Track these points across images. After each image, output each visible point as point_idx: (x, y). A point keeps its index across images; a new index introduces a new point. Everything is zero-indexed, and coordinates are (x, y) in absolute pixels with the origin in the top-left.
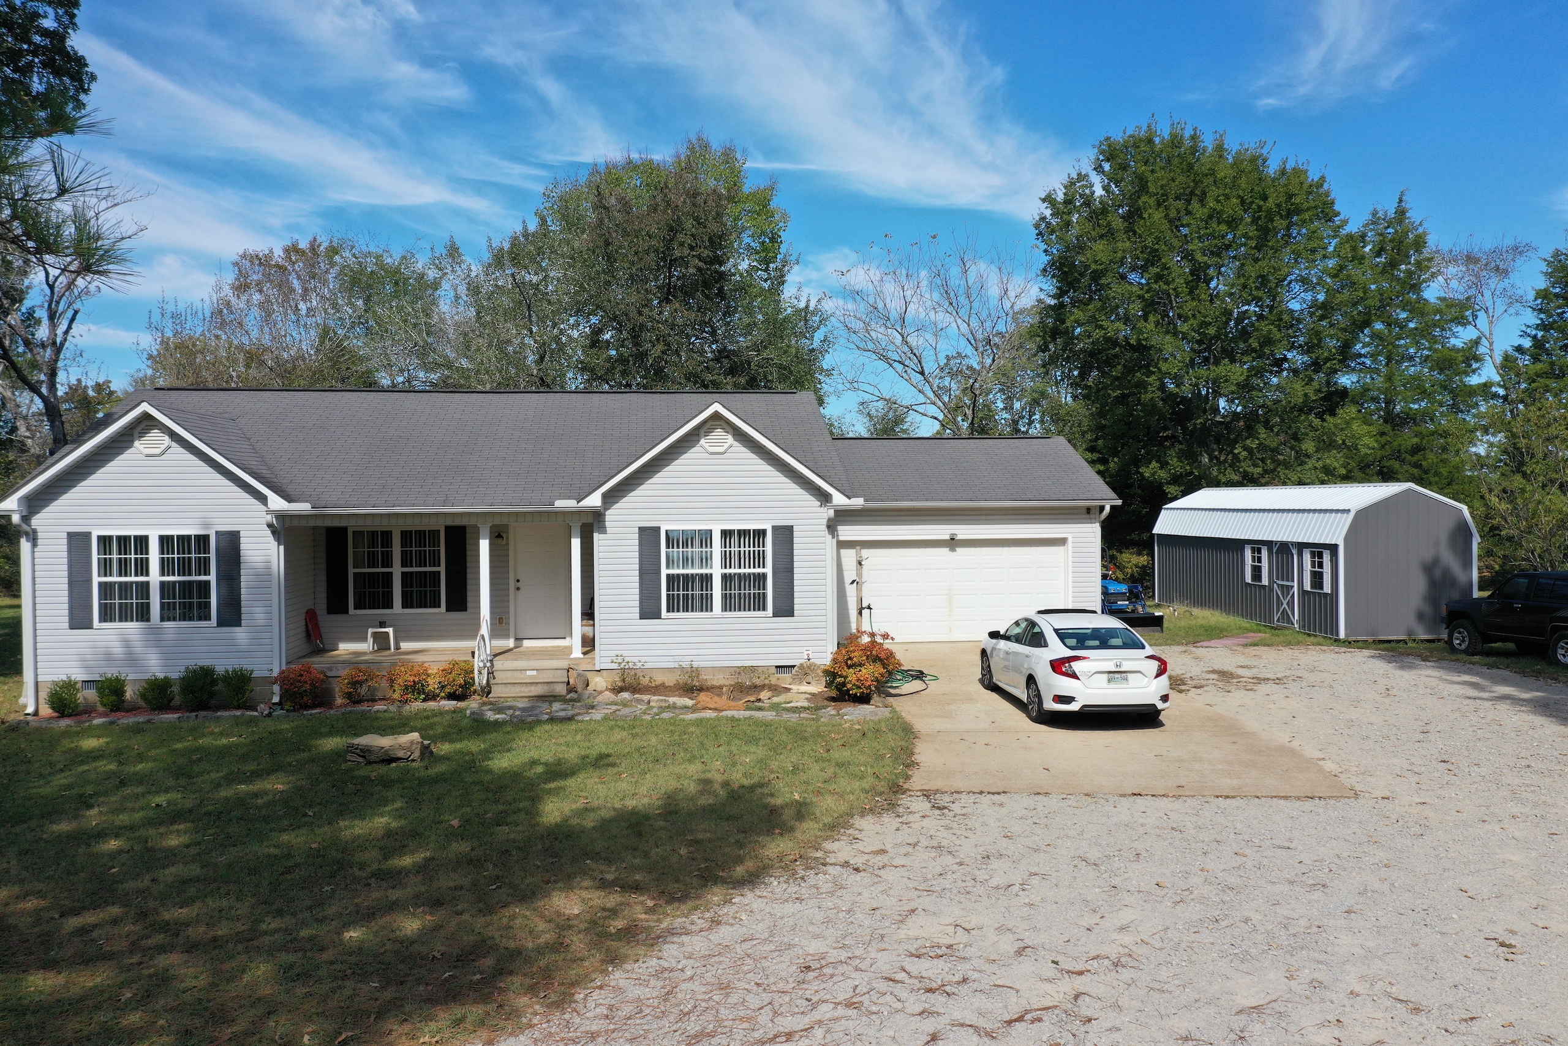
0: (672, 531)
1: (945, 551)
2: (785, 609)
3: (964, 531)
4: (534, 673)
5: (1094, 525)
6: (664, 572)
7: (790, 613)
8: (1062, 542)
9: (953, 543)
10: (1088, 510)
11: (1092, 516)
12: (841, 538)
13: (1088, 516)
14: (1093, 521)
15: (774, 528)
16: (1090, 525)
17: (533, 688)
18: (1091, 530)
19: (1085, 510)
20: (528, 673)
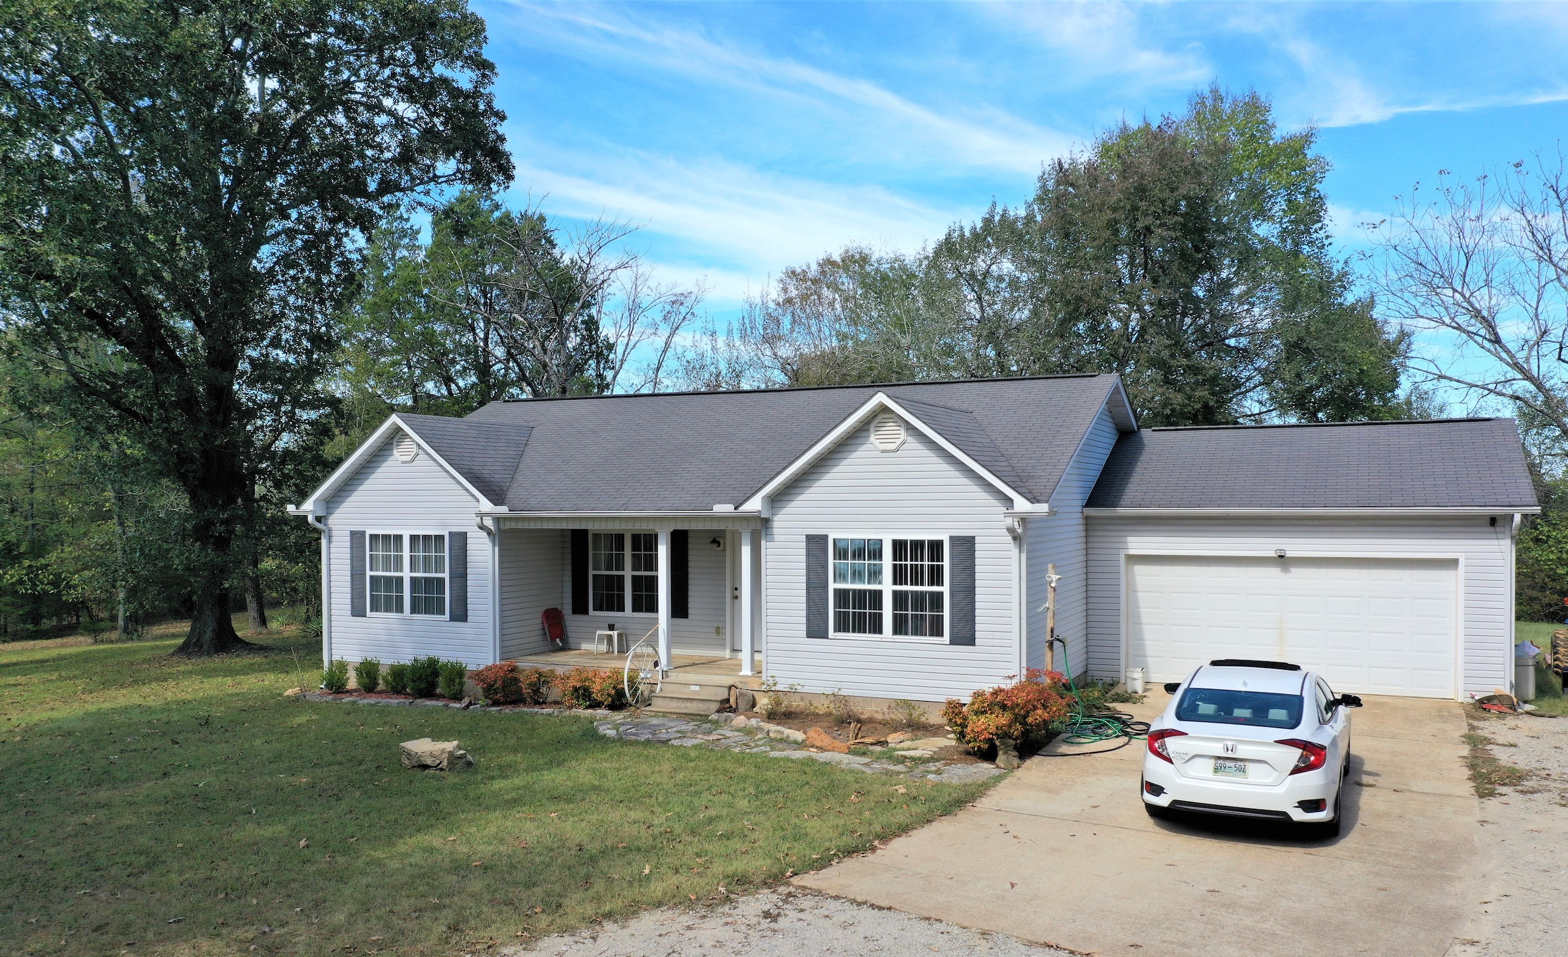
0: (840, 540)
1: (1274, 571)
2: (965, 636)
3: (1297, 546)
4: (697, 688)
5: (1502, 542)
6: (832, 586)
7: (970, 641)
8: (1453, 563)
9: (1282, 560)
10: (1493, 521)
11: (1498, 529)
12: (1132, 552)
13: (1492, 529)
14: (1502, 536)
15: (952, 539)
16: (1495, 542)
17: (689, 704)
18: (1497, 548)
19: (1489, 521)
20: (692, 688)
